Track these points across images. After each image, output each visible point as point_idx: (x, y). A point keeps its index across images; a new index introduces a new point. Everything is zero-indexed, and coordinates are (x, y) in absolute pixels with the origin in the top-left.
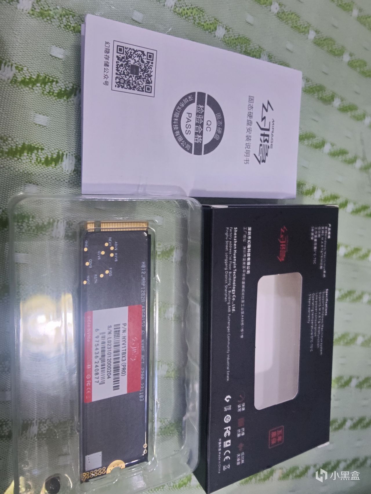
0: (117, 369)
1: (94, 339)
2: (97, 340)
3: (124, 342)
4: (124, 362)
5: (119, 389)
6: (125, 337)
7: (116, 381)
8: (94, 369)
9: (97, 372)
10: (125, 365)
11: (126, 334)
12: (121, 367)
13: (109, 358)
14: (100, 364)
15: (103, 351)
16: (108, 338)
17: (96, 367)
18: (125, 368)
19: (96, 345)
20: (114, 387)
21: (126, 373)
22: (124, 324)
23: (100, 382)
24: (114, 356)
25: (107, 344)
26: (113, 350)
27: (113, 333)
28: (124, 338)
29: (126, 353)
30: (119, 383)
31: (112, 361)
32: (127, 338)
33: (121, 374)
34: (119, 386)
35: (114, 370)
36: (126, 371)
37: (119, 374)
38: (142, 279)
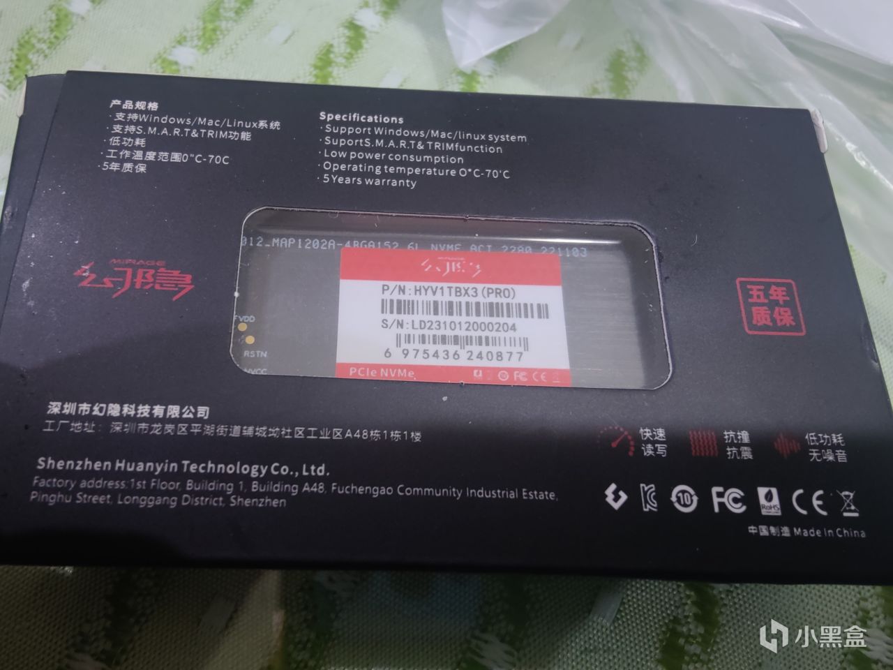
0: (494, 310)
1: (411, 360)
2: (412, 353)
3: (430, 291)
4: (481, 293)
5: (546, 305)
6: (418, 288)
7: (525, 310)
8: (485, 363)
9: (495, 356)
10: (489, 289)
11: (410, 285)
12: (493, 299)
13: (464, 326)
14: (476, 349)
15: (444, 339)
16: (413, 328)
17: (481, 358)
18: (497, 289)
19: (426, 356)
20: (540, 317)
21: (509, 287)
22: (384, 290)
23: (521, 349)
24: (461, 315)
25: (426, 332)
26: (443, 317)
27: (401, 317)
28: (420, 290)
29: (457, 288)
30: (532, 305)
31: (473, 319)
32: (418, 284)
33: (509, 300)
34: (539, 306)
35: (498, 316)
36: (502, 287)
37: (508, 304)
38: (275, 244)
